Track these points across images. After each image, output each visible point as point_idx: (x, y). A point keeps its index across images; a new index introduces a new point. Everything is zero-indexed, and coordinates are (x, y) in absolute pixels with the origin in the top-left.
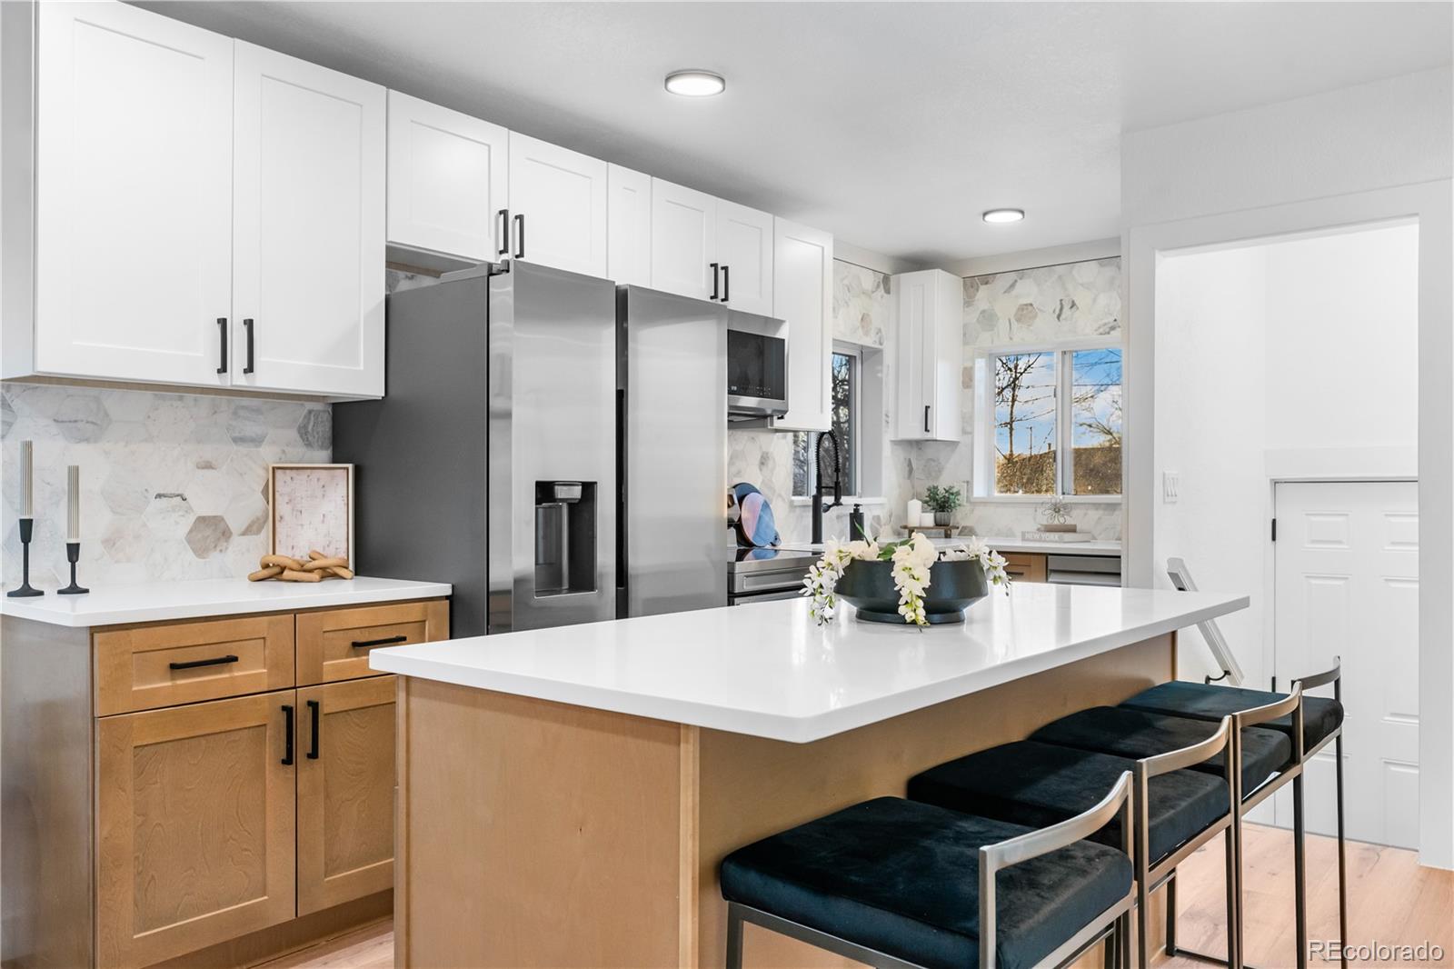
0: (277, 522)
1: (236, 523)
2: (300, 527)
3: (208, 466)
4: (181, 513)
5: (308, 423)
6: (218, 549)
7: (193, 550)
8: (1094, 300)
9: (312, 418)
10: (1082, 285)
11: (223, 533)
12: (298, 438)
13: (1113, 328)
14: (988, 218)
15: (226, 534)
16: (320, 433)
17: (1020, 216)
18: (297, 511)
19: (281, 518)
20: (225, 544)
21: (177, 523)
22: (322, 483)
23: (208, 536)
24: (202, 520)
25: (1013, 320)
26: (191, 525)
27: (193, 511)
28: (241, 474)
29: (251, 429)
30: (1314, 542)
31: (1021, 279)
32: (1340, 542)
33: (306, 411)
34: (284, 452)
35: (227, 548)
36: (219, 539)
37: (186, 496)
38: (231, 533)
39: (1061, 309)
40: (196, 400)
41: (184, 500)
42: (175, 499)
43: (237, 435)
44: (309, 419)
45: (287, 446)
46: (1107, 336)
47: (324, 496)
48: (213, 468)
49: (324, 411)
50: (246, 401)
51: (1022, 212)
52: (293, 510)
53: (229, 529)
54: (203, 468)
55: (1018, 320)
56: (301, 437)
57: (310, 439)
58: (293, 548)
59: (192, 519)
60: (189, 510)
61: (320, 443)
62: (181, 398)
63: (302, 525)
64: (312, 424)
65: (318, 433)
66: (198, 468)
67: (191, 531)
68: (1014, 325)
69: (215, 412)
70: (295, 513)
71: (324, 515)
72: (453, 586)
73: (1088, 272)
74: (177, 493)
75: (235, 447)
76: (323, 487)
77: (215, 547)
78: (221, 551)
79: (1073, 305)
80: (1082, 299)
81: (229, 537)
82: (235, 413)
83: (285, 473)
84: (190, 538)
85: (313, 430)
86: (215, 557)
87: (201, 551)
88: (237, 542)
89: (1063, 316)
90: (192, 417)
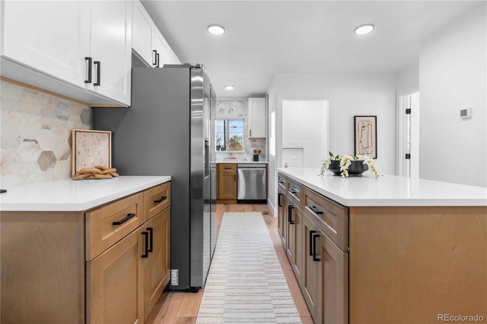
0: (77, 155)
1: (58, 155)
2: (88, 157)
3: (47, 127)
4: (35, 149)
5: (83, 114)
6: (51, 166)
7: (40, 167)
8: (237, 110)
9: (85, 112)
10: (235, 106)
11: (53, 159)
12: (80, 119)
13: (241, 116)
14: (226, 87)
15: (54, 160)
16: (87, 119)
17: (233, 88)
18: (87, 150)
19: (79, 153)
20: (54, 164)
21: (33, 154)
22: (98, 138)
23: (47, 160)
24: (44, 153)
25: (218, 112)
26: (40, 155)
27: (40, 148)
28: (60, 133)
29: (64, 113)
30: (292, 160)
31: (221, 103)
32: (296, 160)
33: (83, 109)
34: (75, 125)
35: (54, 166)
36: (51, 162)
37: (38, 141)
38: (56, 159)
39: (230, 111)
40: (42, 95)
41: (37, 143)
42: (32, 142)
43: (59, 114)
44: (84, 112)
45: (77, 122)
46: (240, 118)
47: (99, 144)
48: (49, 129)
49: (88, 110)
50: (62, 100)
51: (234, 87)
52: (85, 149)
53: (55, 157)
54: (45, 129)
55: (220, 112)
56: (81, 119)
57: (84, 120)
58: (85, 165)
59: (40, 152)
60: (39, 148)
61: (87, 123)
62: (36, 93)
63: (89, 156)
64: (84, 115)
65: (86, 118)
66: (43, 128)
67: (39, 158)
68: (219, 113)
69: (50, 103)
70: (86, 151)
71: (99, 152)
72: (171, 177)
73: (236, 103)
74: (34, 139)
75: (58, 121)
76: (99, 140)
77: (50, 166)
78: (52, 167)
79: (232, 110)
80: (235, 109)
81: (56, 161)
82: (58, 105)
83: (81, 133)
84: (39, 162)
85: (85, 117)
86: (50, 170)
87: (44, 168)
88: (59, 163)
89: (230, 112)
90: (40, 104)
